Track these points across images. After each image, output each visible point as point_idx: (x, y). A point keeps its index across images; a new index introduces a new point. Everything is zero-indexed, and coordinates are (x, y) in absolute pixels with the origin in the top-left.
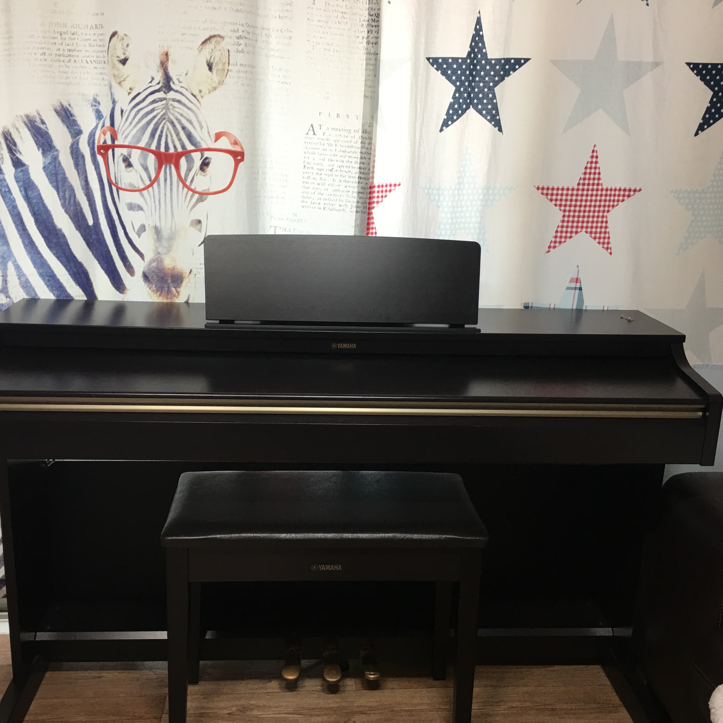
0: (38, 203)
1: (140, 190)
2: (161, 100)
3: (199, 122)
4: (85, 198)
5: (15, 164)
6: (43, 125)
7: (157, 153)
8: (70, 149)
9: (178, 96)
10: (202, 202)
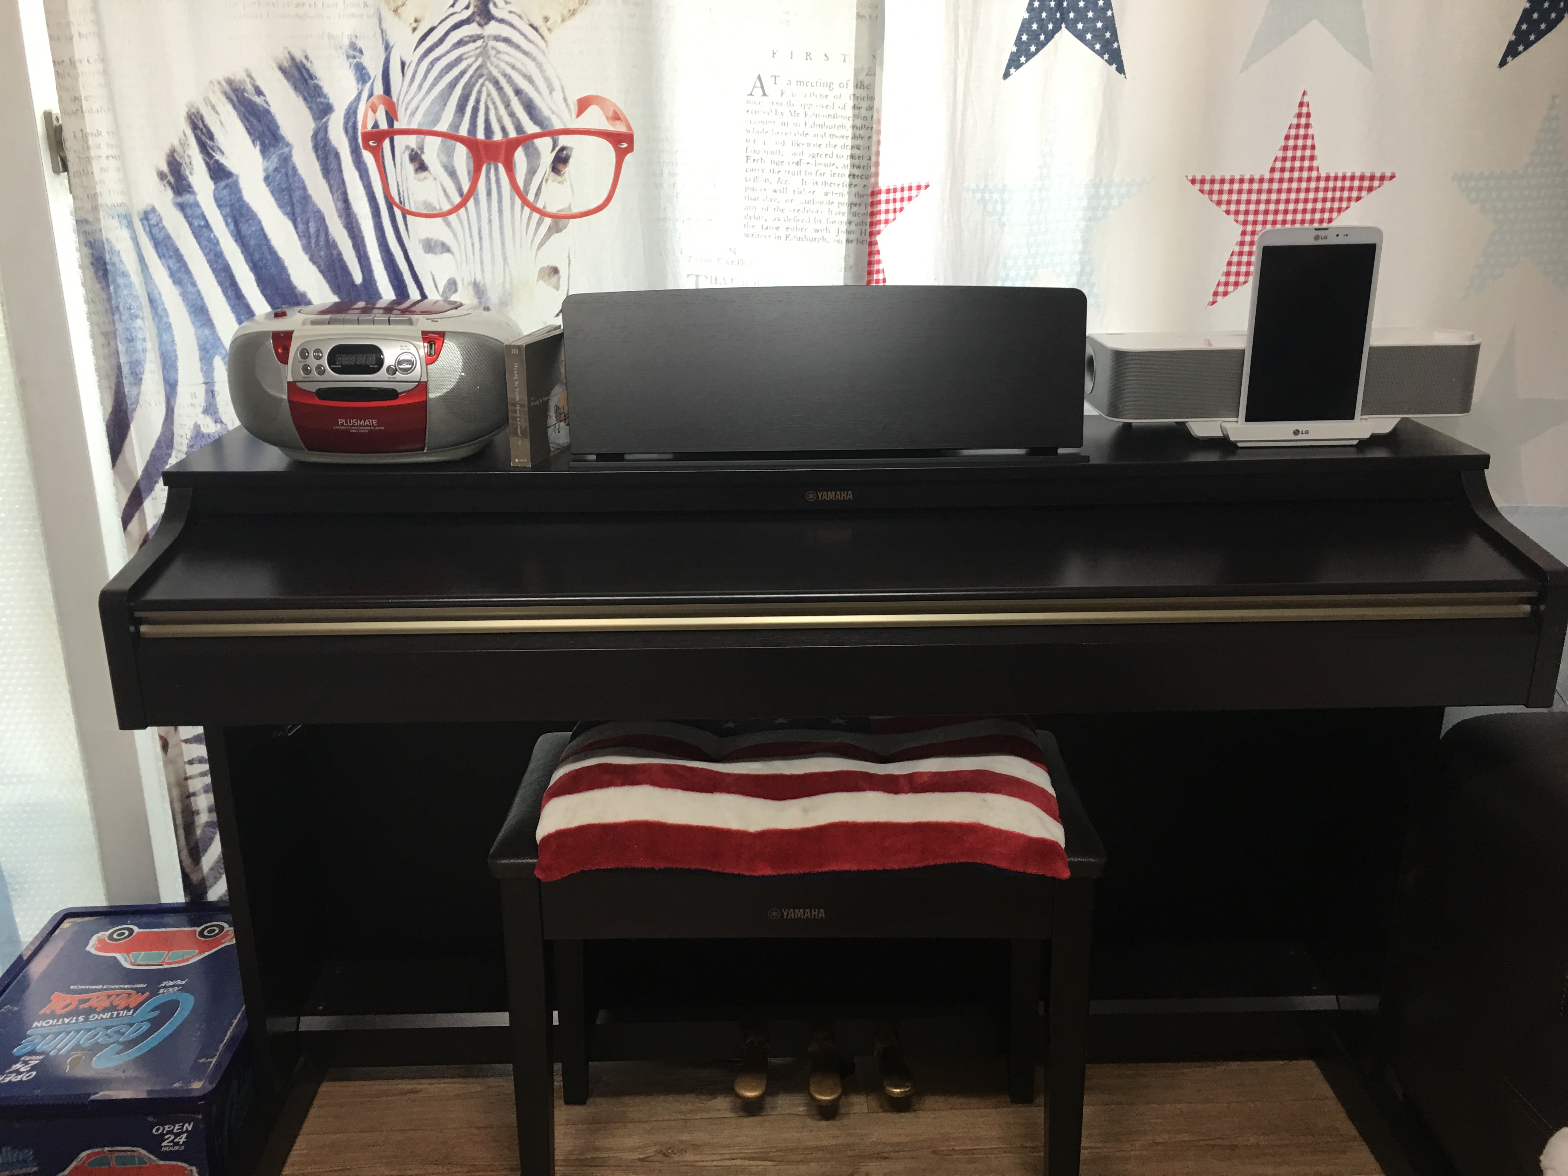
0: (260, 246)
1: (444, 215)
2: (474, 39)
3: (547, 80)
4: (345, 233)
5: (213, 174)
6: (259, 97)
7: (471, 143)
8: (312, 141)
9: (505, 31)
10: (557, 232)
